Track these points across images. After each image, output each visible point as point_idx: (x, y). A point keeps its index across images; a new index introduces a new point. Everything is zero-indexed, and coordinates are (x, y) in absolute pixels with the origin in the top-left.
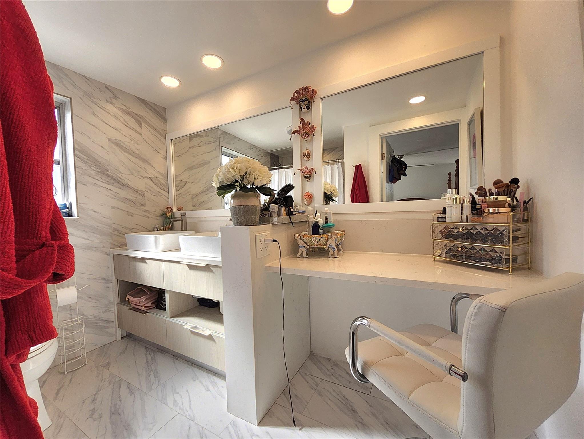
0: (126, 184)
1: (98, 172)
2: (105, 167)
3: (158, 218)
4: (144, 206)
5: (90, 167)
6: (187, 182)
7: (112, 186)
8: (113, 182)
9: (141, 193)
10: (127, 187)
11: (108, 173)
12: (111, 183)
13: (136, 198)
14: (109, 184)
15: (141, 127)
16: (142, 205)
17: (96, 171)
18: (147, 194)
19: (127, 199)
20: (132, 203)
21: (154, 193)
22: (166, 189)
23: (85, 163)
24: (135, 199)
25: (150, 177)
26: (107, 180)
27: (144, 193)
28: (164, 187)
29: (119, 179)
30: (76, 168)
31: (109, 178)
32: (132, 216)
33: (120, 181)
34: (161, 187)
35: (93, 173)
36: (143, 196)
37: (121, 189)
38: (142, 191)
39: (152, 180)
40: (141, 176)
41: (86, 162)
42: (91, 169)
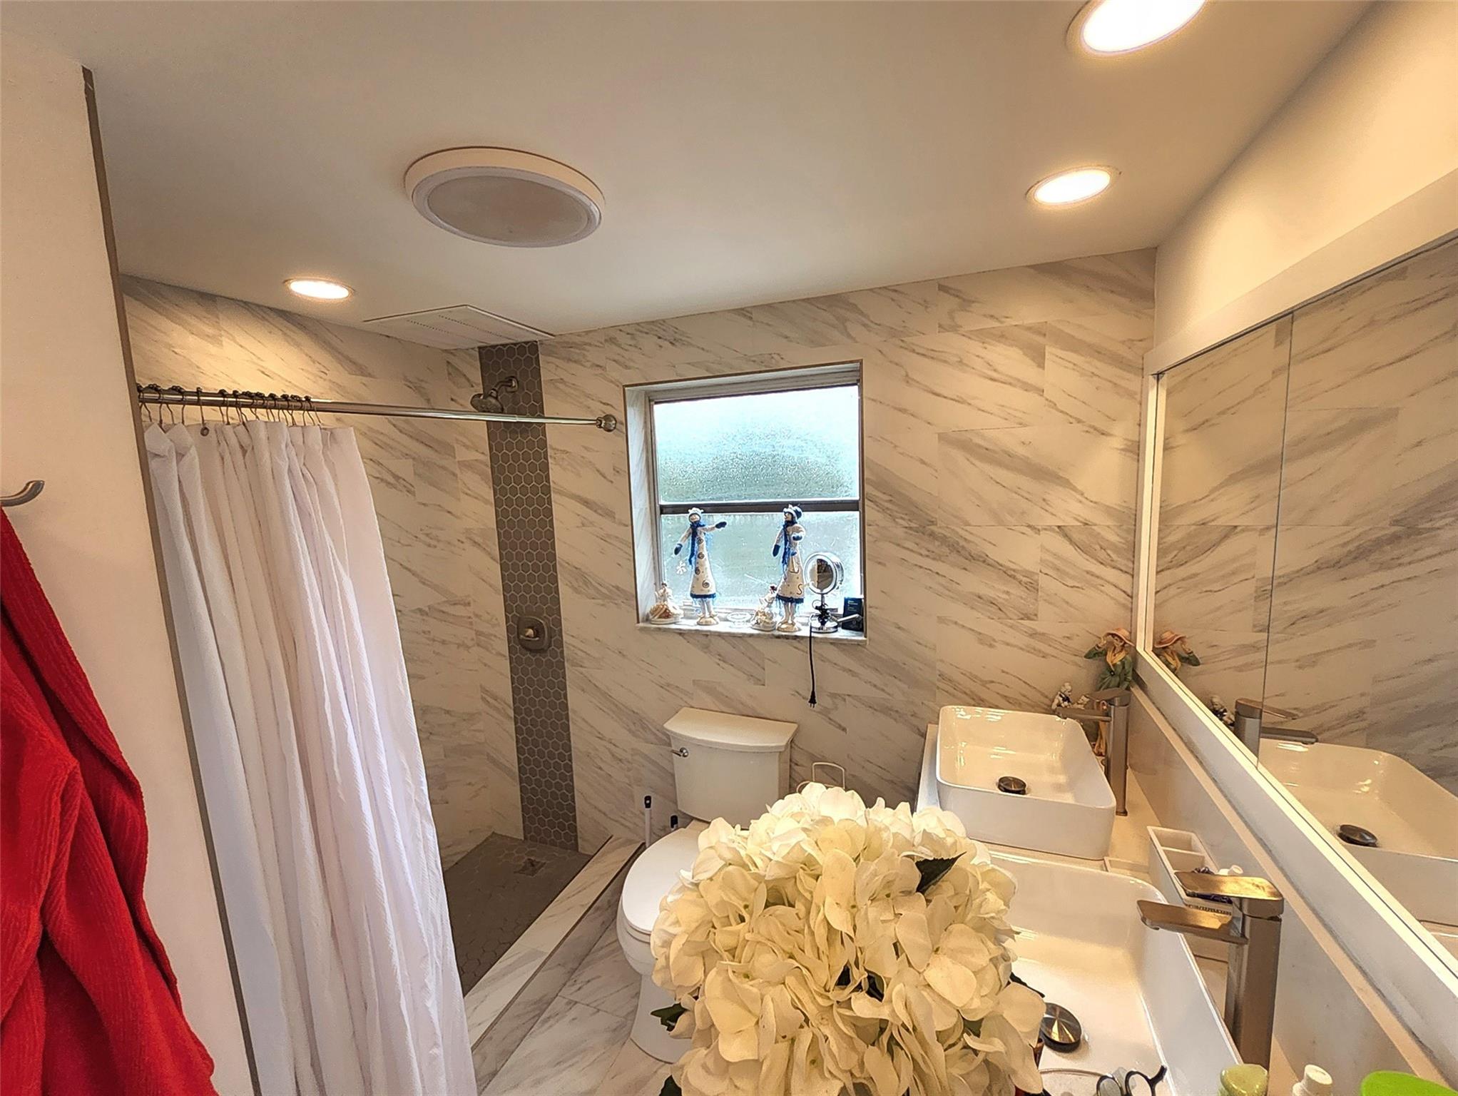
0: (980, 556)
1: (911, 528)
2: (927, 514)
3: (1081, 661)
4: (1029, 619)
5: (894, 519)
6: (1236, 527)
7: (943, 562)
8: (946, 550)
9: (1024, 579)
10: (984, 562)
11: (933, 528)
12: (940, 556)
13: (1008, 593)
14: (934, 559)
15: (1041, 365)
16: (1027, 617)
17: (906, 527)
18: (1043, 581)
19: (980, 597)
20: (994, 609)
21: (1073, 578)
22: (1121, 562)
23: (884, 510)
24: (1007, 597)
25: (1059, 527)
26: (931, 547)
27: (1036, 577)
28: (1114, 556)
29: (962, 543)
30: (866, 527)
31: (937, 543)
32: (991, 646)
33: (963, 547)
34: (1102, 555)
35: (900, 532)
36: (1032, 587)
37: (965, 569)
38: (1028, 574)
39: (1066, 536)
40: (1029, 526)
41: (887, 508)
42: (897, 523)
